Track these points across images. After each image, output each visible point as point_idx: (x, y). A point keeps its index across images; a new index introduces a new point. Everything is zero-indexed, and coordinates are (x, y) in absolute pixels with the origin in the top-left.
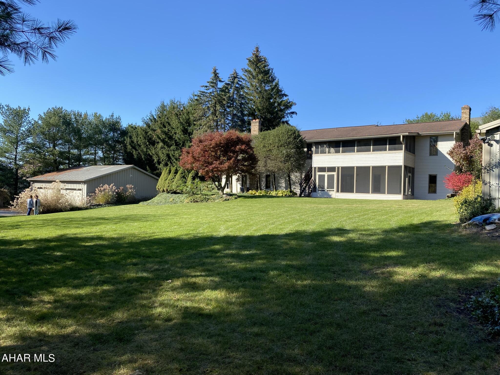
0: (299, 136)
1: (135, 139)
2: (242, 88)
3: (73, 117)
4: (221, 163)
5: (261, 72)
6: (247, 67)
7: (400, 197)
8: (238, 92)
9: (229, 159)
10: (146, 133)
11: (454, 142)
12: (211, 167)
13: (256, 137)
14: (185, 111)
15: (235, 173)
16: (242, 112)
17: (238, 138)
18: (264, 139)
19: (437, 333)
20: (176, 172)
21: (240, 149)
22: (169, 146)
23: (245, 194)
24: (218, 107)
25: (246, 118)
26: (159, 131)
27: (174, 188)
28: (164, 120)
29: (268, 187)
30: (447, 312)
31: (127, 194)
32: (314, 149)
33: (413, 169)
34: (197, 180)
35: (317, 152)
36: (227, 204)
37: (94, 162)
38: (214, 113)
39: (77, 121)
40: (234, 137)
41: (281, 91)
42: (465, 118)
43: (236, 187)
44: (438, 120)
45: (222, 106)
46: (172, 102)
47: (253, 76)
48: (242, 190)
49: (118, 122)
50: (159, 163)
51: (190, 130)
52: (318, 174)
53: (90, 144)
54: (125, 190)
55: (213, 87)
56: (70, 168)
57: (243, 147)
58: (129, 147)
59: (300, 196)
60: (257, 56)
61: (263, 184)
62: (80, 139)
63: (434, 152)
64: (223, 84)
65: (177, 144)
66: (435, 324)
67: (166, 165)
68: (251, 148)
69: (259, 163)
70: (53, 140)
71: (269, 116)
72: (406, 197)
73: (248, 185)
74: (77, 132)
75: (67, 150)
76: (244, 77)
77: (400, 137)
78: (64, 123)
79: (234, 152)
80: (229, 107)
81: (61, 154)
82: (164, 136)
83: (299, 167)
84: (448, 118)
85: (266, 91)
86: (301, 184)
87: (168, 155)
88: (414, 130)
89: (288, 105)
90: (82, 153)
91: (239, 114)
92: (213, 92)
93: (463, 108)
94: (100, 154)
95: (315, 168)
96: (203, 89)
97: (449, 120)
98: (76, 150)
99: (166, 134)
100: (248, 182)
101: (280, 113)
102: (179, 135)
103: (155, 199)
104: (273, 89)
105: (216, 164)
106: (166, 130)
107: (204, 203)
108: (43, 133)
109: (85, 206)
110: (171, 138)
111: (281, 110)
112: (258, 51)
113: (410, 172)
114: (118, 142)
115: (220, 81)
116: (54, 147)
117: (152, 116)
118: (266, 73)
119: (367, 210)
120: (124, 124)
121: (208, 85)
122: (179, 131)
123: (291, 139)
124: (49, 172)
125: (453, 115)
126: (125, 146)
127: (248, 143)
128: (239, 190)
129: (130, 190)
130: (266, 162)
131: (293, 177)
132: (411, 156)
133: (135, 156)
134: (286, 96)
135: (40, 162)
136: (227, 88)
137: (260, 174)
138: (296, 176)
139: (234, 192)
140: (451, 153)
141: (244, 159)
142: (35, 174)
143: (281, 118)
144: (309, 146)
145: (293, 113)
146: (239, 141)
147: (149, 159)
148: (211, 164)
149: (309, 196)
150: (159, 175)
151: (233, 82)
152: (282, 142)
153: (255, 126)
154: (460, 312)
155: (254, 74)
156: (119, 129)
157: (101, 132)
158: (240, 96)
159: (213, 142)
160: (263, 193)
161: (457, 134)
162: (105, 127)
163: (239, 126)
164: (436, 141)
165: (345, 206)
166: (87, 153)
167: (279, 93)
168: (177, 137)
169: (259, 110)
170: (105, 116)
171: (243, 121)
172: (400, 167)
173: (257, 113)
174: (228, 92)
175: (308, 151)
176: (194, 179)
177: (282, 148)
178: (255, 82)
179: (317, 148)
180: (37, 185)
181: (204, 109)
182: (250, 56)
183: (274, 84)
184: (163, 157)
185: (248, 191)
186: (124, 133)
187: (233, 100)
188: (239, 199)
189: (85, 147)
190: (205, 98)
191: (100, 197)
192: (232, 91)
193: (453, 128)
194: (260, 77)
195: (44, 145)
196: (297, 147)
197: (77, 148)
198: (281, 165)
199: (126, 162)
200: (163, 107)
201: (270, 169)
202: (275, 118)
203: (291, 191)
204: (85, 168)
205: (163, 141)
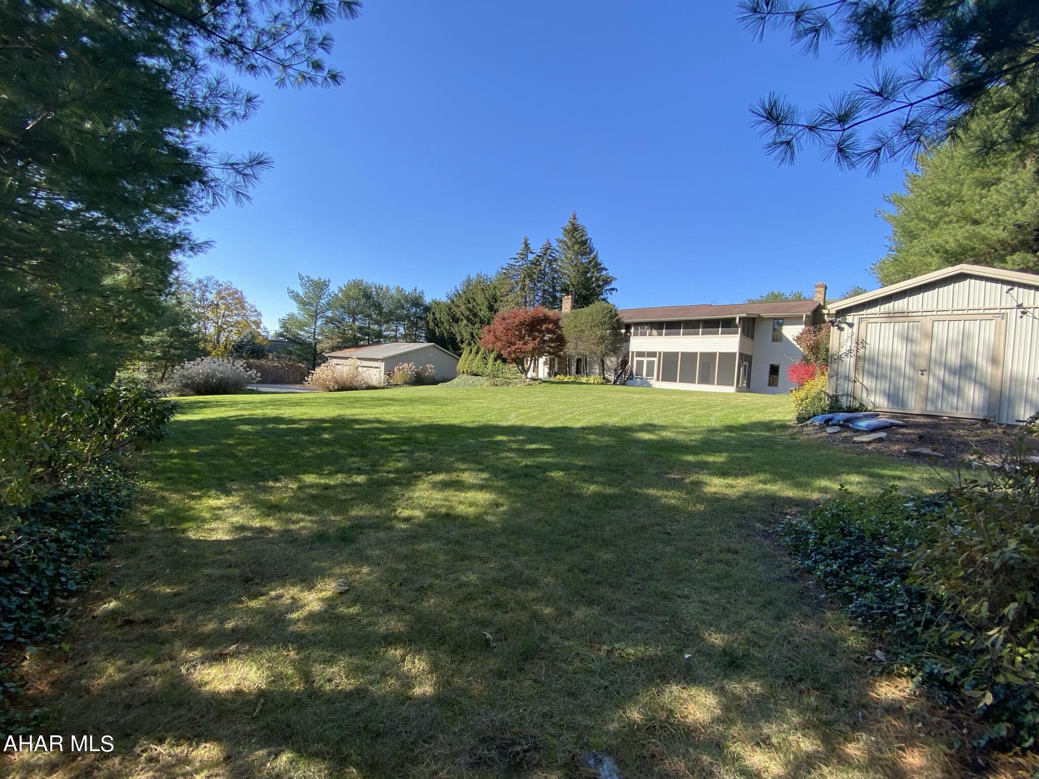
0: (616, 315)
1: (438, 316)
2: (555, 261)
3: (374, 289)
4: (525, 344)
5: (577, 243)
6: (561, 237)
7: (731, 389)
8: (550, 265)
9: (534, 339)
10: (450, 309)
11: (803, 326)
12: (513, 348)
13: (567, 315)
14: (492, 286)
15: (541, 355)
16: (554, 287)
17: (545, 315)
18: (575, 318)
19: (727, 563)
20: (477, 353)
21: (547, 328)
22: (473, 324)
23: (552, 379)
24: (527, 281)
25: (558, 295)
26: (463, 307)
27: (474, 369)
28: (470, 295)
29: (578, 372)
30: (748, 535)
31: (427, 374)
32: (632, 330)
33: (751, 357)
34: (499, 362)
35: (636, 334)
36: (529, 389)
37: (395, 339)
38: (522, 289)
39: (378, 294)
40: (541, 315)
41: (600, 265)
42: (819, 298)
43: (543, 371)
44: (786, 300)
45: (532, 280)
46: (479, 276)
47: (569, 247)
48: (550, 375)
49: (421, 297)
50: (462, 342)
51: (496, 306)
52: (636, 359)
53: (391, 320)
54: (425, 370)
55: (523, 259)
56: (369, 345)
57: (550, 326)
58: (432, 324)
59: (615, 383)
60: (573, 224)
61: (574, 369)
62: (380, 313)
63: (778, 337)
64: (534, 255)
65: (482, 322)
66: (729, 550)
67: (470, 344)
68: (560, 328)
69: (568, 345)
70: (353, 314)
71: (584, 292)
72: (739, 390)
73: (556, 370)
74: (378, 307)
75: (367, 326)
76: (557, 249)
77: (734, 319)
78: (364, 296)
79: (540, 331)
80: (539, 282)
81: (361, 329)
82: (468, 313)
83: (615, 351)
84: (799, 298)
85: (582, 264)
86: (616, 370)
87: (472, 334)
88: (754, 311)
89: (607, 281)
90: (383, 328)
91: (551, 290)
92: (522, 265)
93: (817, 286)
94: (402, 330)
95: (633, 352)
96: (512, 262)
97: (800, 299)
98: (376, 326)
99: (470, 310)
100: (556, 366)
101: (598, 290)
102: (484, 312)
103: (455, 381)
104: (590, 262)
105: (519, 344)
106: (471, 306)
107: (505, 387)
108: (343, 307)
109: (382, 385)
110: (475, 315)
111: (599, 286)
112: (574, 218)
113: (746, 360)
114: (421, 318)
115: (531, 253)
116: (354, 321)
117: (457, 291)
118: (584, 243)
119: (686, 403)
120: (428, 300)
121: (517, 256)
122: (484, 307)
123: (607, 319)
124: (348, 348)
125: (805, 295)
126: (428, 323)
127: (556, 322)
128: (546, 375)
129: (430, 370)
130: (576, 344)
131: (608, 362)
132: (748, 341)
133: (438, 334)
134: (606, 270)
135: (339, 337)
136: (538, 260)
137: (570, 357)
138: (612, 361)
139: (541, 376)
140: (798, 339)
141: (551, 340)
142: (333, 349)
143: (598, 295)
144: (628, 327)
145: (613, 289)
146: (546, 319)
147: (452, 339)
148: (515, 344)
149: (624, 384)
150: (460, 355)
151: (545, 254)
152: (596, 322)
153: (567, 303)
154: (766, 535)
155: (569, 244)
156: (422, 305)
157: (403, 308)
158: (553, 270)
159: (517, 321)
160: (572, 379)
161: (807, 316)
162: (407, 301)
163: (550, 303)
164: (782, 325)
165: (661, 397)
166: (388, 329)
167: (598, 267)
168: (481, 314)
169: (574, 286)
170: (408, 290)
171: (555, 298)
172: (735, 354)
173: (571, 289)
174: (540, 265)
175: (627, 332)
176: (495, 360)
177: (595, 329)
178: (570, 254)
179: (636, 329)
180: (335, 361)
181: (512, 284)
182: (567, 224)
183: (592, 256)
184: (467, 336)
185: (555, 375)
186: (427, 309)
187: (545, 274)
188: (543, 384)
189: (387, 322)
190: (513, 272)
191: (398, 377)
192: (543, 263)
193: (803, 310)
194: (576, 247)
195: (343, 319)
196: (613, 328)
197: (378, 323)
198: (594, 348)
199: (429, 340)
200: (469, 280)
201: (582, 352)
202: (591, 295)
203: (604, 378)
204: (384, 345)
205: (467, 318)
